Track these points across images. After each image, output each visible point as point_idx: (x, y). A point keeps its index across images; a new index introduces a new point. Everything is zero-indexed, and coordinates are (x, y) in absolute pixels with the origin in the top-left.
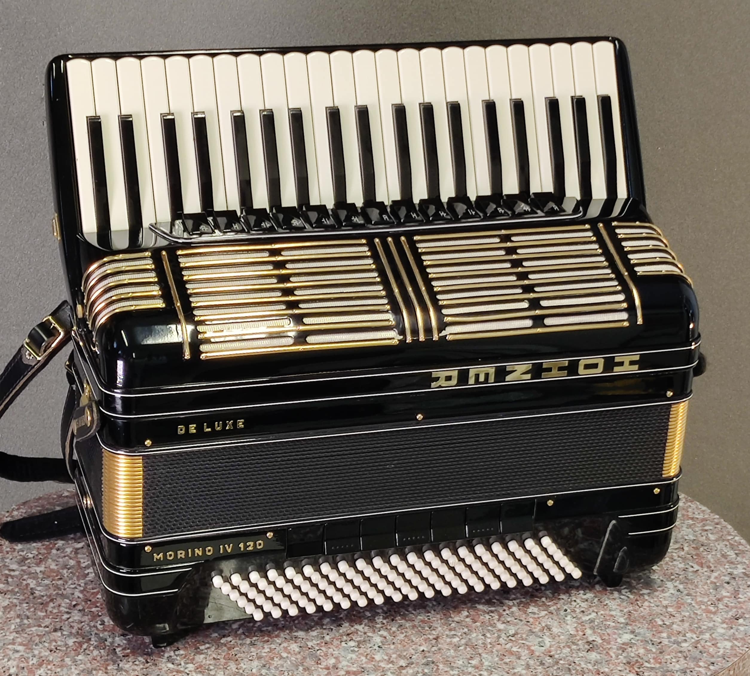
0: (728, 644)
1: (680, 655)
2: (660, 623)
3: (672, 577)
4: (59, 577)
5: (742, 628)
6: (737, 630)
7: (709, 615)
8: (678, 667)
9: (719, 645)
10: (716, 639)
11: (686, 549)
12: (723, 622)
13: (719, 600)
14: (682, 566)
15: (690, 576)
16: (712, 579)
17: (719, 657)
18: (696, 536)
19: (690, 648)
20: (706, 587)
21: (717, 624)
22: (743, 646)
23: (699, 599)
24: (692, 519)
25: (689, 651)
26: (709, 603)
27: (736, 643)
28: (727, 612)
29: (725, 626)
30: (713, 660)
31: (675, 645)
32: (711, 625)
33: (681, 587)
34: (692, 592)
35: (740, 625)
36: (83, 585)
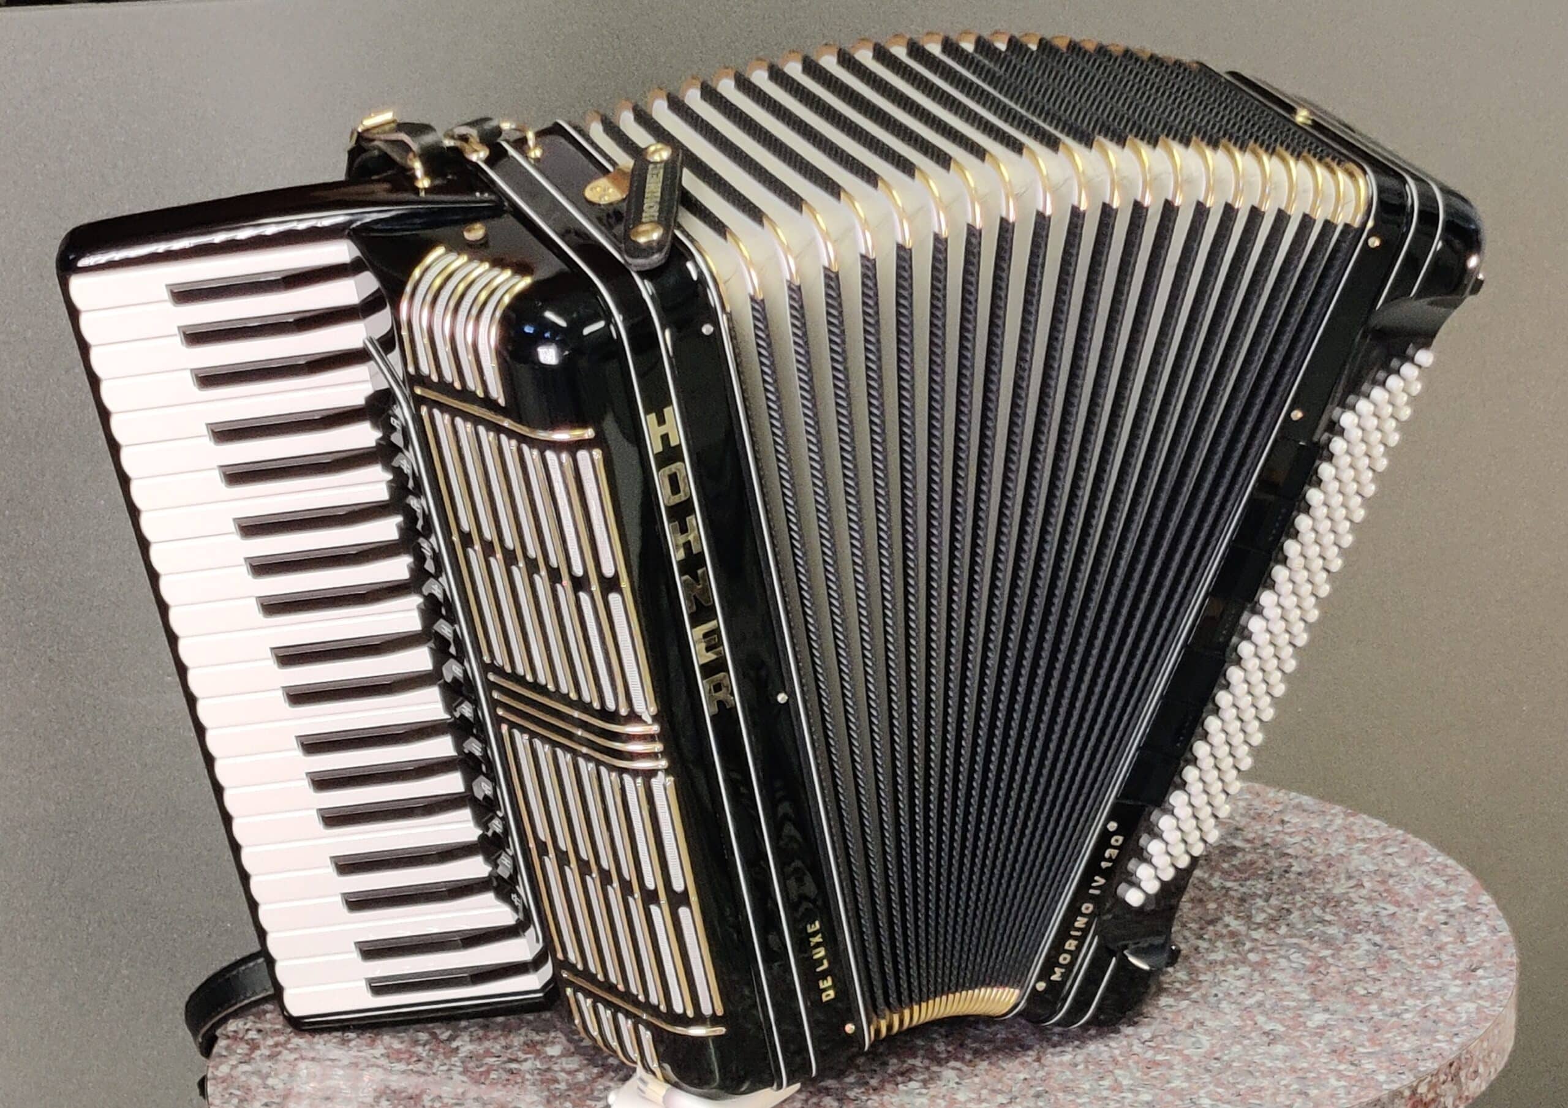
0: (1472, 1007)
1: (1405, 1030)
2: (1363, 992)
3: (1360, 927)
4: (415, 1059)
5: (1484, 982)
6: (1479, 985)
7: (1430, 970)
8: (1407, 1046)
9: (1458, 1009)
10: (1450, 1002)
11: (1367, 884)
12: (1455, 978)
13: (1439, 948)
14: (1369, 909)
15: (1386, 922)
16: (1421, 921)
17: (1462, 1025)
18: (1377, 865)
19: (1417, 1019)
20: (1414, 933)
21: (1446, 982)
22: (1493, 1005)
23: (1410, 952)
24: (1364, 840)
25: (1417, 1023)
26: (1426, 955)
27: (1481, 1002)
28: (1456, 964)
29: (1458, 982)
30: (1455, 1030)
31: (1394, 1019)
32: (1438, 984)
33: (1378, 939)
34: (1396, 944)
35: (1481, 978)
36: (459, 1064)
